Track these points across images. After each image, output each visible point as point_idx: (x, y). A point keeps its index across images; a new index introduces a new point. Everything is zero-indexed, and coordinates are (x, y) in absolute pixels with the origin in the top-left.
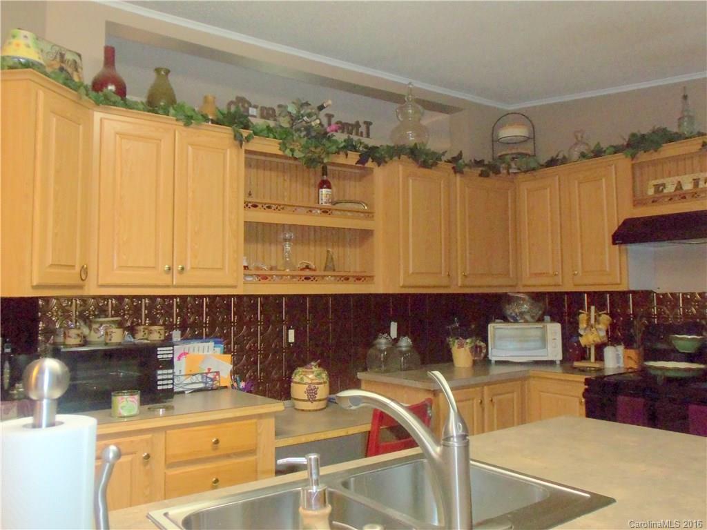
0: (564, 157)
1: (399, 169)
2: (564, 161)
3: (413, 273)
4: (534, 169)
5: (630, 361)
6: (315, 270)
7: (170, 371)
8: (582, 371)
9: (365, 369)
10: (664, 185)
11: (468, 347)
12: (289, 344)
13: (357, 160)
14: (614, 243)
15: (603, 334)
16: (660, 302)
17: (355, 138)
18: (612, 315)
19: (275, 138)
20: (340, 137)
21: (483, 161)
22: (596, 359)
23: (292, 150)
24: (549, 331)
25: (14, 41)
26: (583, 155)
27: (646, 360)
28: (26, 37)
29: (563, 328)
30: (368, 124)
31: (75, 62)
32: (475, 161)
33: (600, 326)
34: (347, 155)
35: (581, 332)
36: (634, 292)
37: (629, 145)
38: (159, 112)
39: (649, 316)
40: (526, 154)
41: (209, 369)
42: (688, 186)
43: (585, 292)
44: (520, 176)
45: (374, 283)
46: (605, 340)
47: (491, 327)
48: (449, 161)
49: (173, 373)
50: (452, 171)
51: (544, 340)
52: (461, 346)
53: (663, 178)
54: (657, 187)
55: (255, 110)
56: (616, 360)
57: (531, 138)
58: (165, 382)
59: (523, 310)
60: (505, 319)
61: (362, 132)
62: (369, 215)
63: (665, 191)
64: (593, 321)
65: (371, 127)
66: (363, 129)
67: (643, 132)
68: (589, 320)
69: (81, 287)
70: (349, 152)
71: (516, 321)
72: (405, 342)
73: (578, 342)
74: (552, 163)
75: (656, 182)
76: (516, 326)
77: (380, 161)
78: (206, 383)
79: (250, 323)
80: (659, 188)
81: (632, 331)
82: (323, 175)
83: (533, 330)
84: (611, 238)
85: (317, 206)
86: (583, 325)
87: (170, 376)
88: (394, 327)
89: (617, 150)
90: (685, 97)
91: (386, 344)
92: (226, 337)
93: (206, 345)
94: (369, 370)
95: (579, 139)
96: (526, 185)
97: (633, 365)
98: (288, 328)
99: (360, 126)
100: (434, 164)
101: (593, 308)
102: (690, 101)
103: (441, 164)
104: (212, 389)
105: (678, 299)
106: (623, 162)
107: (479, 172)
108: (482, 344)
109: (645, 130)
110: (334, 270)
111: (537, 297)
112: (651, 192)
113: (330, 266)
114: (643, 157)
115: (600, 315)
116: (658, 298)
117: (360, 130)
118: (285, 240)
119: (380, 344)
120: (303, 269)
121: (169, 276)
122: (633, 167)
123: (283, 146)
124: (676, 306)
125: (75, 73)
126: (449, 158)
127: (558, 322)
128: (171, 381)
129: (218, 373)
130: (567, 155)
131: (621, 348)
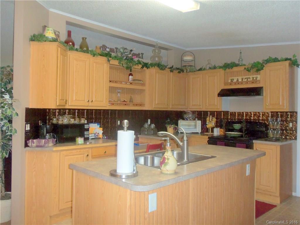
0: (204, 68)
1: (153, 70)
2: (204, 69)
3: (157, 104)
4: (195, 71)
5: (221, 132)
6: (127, 102)
7: (88, 132)
8: (207, 135)
9: (140, 134)
10: (233, 79)
11: (172, 128)
12: (118, 125)
13: (141, 67)
14: (218, 96)
15: (213, 124)
16: (231, 114)
17: (140, 59)
18: (217, 118)
19: (117, 60)
20: (136, 59)
21: (179, 68)
22: (211, 132)
23: (122, 64)
24: (197, 123)
25: (48, 32)
26: (210, 68)
27: (226, 132)
28: (51, 30)
29: (202, 123)
30: (142, 54)
31: (58, 34)
32: (177, 68)
33: (213, 122)
34: (138, 65)
35: (207, 123)
36: (223, 112)
37: (224, 66)
38: (86, 52)
39: (227, 119)
40: (192, 66)
41: (96, 132)
42: (240, 80)
43: (209, 111)
44: (190, 73)
45: (145, 107)
46: (214, 126)
47: (179, 121)
48: (169, 68)
49: (89, 133)
50: (170, 71)
51: (195, 126)
52: (170, 127)
53: (233, 77)
54: (231, 80)
55: (108, 49)
56: (217, 132)
57: (194, 60)
58: (87, 135)
59: (190, 116)
60: (183, 119)
61: (140, 57)
62: (143, 85)
63: (234, 81)
64: (211, 120)
65: (143, 55)
66: (141, 56)
67: (229, 63)
68: (209, 120)
69: (64, 106)
70: (139, 65)
71: (187, 120)
72: (153, 126)
73: (206, 127)
74: (200, 70)
75: (231, 78)
76: (187, 121)
77: (148, 68)
78: (95, 136)
79: (107, 118)
80: (232, 80)
81: (222, 123)
82: (130, 72)
83: (192, 123)
84: (217, 95)
85: (128, 81)
86: (208, 122)
87: (88, 134)
88: (149, 120)
89: (220, 67)
90: (241, 53)
91: (147, 126)
92: (100, 122)
93: (95, 125)
94: (142, 134)
95: (209, 62)
96: (192, 76)
97: (222, 133)
98: (118, 120)
99: (140, 55)
100: (165, 69)
101: (211, 116)
102: (242, 54)
103: (167, 69)
104: (97, 138)
105: (236, 114)
106: (222, 71)
107: (178, 71)
108: (177, 127)
109: (229, 62)
110: (133, 102)
111: (194, 112)
112: (230, 81)
113: (131, 101)
114: (227, 70)
115: (213, 119)
116: (230, 113)
117: (140, 56)
118: (118, 92)
119: (146, 126)
120: (123, 102)
121: (88, 103)
122: (225, 73)
123: (120, 63)
124: (235, 116)
125: (58, 38)
126: (169, 67)
127: (200, 120)
128: (88, 135)
129: (99, 133)
130: (205, 68)
131: (219, 129)
